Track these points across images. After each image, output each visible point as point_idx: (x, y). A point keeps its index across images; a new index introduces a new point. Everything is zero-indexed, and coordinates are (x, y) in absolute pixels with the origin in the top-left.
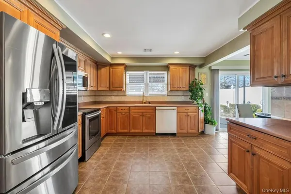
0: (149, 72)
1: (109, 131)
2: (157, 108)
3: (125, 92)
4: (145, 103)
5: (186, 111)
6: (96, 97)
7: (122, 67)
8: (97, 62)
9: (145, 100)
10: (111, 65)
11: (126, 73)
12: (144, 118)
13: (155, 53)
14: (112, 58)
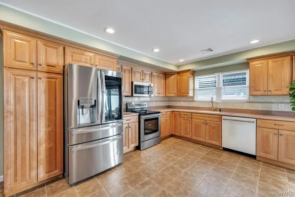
0: (221, 75)
1: (174, 133)
2: (223, 117)
3: (193, 97)
4: (214, 110)
5: (276, 127)
6: (169, 102)
7: (188, 74)
8: (165, 73)
9: (214, 106)
10: (179, 73)
11: (194, 79)
12: (207, 127)
13: (218, 51)
14: (178, 66)
